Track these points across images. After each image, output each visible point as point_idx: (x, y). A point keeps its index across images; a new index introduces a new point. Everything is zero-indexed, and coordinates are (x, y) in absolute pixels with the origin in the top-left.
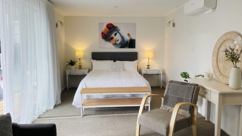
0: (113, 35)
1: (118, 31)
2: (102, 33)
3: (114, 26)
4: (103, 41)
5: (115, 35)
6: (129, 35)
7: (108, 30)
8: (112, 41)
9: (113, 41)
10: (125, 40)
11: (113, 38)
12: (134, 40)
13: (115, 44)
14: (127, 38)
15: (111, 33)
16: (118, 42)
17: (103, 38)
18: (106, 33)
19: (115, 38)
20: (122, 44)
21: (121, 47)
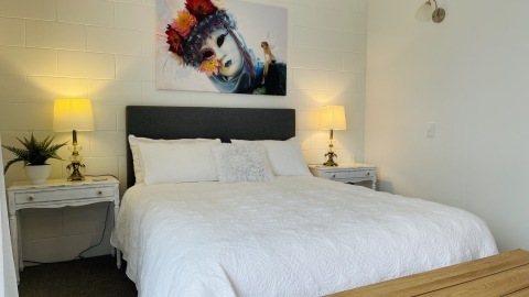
0: (211, 43)
1: (229, 28)
2: (170, 31)
3: (215, 9)
4: (173, 63)
5: (220, 41)
6: (265, 45)
7: (192, 20)
8: (206, 64)
9: (212, 65)
10: (255, 64)
11: (209, 53)
12: (282, 68)
13: (219, 78)
14: (260, 59)
15: (205, 32)
16: (231, 71)
17: (172, 49)
18: (184, 30)
19: (219, 53)
20: (245, 78)
21: (241, 90)
